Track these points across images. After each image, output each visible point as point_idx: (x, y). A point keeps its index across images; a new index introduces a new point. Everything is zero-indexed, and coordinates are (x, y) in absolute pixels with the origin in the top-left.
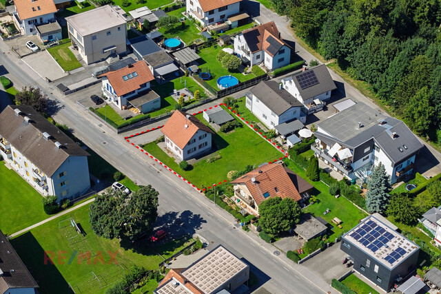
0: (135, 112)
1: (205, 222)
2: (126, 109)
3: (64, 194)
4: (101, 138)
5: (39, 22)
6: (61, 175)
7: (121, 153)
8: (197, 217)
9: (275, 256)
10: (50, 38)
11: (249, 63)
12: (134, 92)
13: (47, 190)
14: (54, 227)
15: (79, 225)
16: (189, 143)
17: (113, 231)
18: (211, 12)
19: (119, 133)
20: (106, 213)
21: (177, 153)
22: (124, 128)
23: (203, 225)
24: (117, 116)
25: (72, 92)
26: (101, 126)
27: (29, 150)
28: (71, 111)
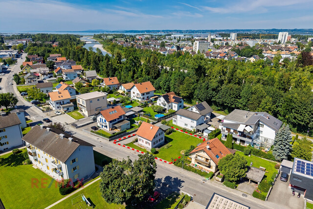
0: (117, 131)
1: (183, 182)
2: (112, 130)
3: (76, 177)
4: (99, 144)
5: (62, 103)
6: (74, 161)
7: (113, 150)
8: (176, 179)
9: (244, 198)
10: (68, 109)
11: (166, 109)
12: (115, 120)
13: (62, 176)
14: (67, 204)
15: (89, 199)
16: (154, 138)
17: (125, 194)
18: (143, 94)
19: (110, 140)
20: (116, 178)
21: (147, 145)
22: (113, 138)
23: (183, 184)
24: (107, 133)
25: (80, 127)
26: (98, 139)
27: (48, 147)
28: (80, 134)
